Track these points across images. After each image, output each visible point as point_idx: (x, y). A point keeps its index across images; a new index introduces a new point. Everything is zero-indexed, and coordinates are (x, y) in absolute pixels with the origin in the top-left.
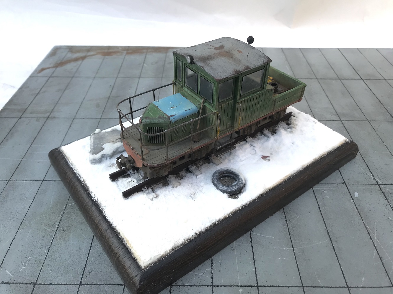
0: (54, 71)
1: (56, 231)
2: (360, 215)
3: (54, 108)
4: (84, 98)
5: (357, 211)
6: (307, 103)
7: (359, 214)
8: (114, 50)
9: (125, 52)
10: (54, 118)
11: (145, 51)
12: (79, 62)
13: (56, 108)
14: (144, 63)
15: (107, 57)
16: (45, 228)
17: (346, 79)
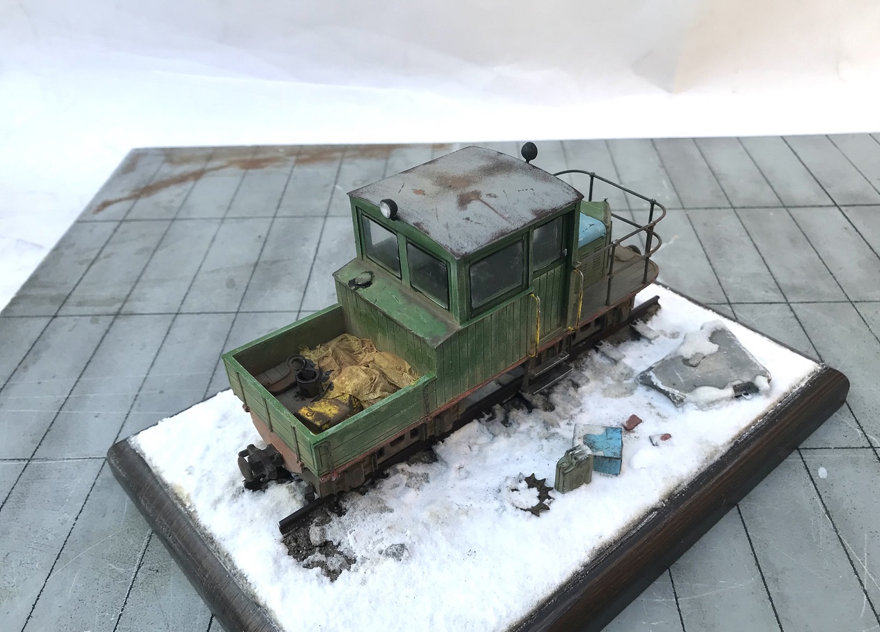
0: (132, 207)
1: (137, 572)
2: (831, 520)
3: (132, 291)
4: (200, 267)
5: (824, 511)
6: (711, 264)
7: (830, 517)
8: (269, 155)
9: (293, 159)
10: (132, 314)
11: (338, 155)
12: (189, 185)
13: (136, 292)
14: (336, 183)
15: (251, 171)
16: (110, 565)
17: (799, 207)
